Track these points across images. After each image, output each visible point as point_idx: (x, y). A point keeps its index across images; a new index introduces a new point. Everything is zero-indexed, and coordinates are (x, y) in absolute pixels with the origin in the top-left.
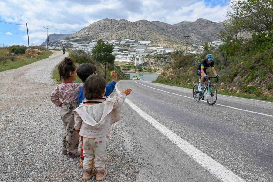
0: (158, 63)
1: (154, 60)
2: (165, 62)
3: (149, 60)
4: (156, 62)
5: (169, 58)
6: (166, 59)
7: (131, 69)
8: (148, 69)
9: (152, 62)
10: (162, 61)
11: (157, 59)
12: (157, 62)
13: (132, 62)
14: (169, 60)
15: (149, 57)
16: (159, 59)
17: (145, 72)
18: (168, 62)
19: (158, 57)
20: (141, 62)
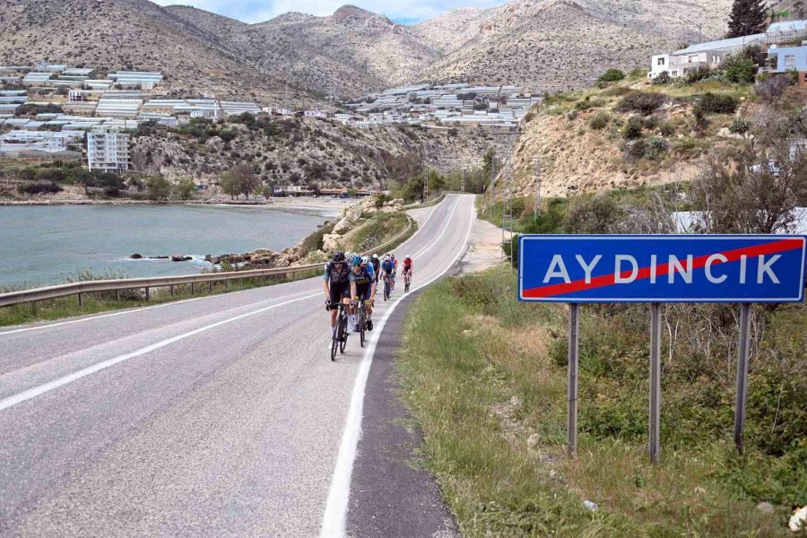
0: (199, 159)
1: (176, 144)
2: (229, 155)
3: (156, 144)
4: (187, 152)
5: (246, 136)
6: (232, 142)
7: (66, 187)
8: (150, 186)
9: (170, 153)
10: (214, 151)
11: (191, 141)
12: (191, 155)
13: (71, 152)
14: (248, 143)
15: (154, 132)
16: (203, 142)
17: (137, 198)
18: (242, 154)
19: (195, 134)
20: (116, 157)
